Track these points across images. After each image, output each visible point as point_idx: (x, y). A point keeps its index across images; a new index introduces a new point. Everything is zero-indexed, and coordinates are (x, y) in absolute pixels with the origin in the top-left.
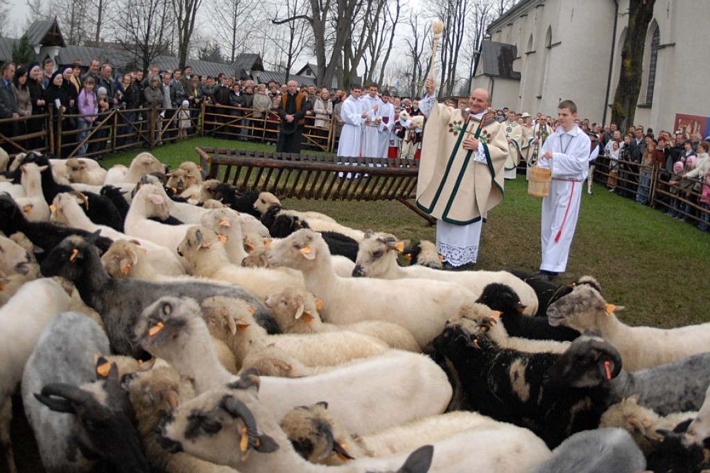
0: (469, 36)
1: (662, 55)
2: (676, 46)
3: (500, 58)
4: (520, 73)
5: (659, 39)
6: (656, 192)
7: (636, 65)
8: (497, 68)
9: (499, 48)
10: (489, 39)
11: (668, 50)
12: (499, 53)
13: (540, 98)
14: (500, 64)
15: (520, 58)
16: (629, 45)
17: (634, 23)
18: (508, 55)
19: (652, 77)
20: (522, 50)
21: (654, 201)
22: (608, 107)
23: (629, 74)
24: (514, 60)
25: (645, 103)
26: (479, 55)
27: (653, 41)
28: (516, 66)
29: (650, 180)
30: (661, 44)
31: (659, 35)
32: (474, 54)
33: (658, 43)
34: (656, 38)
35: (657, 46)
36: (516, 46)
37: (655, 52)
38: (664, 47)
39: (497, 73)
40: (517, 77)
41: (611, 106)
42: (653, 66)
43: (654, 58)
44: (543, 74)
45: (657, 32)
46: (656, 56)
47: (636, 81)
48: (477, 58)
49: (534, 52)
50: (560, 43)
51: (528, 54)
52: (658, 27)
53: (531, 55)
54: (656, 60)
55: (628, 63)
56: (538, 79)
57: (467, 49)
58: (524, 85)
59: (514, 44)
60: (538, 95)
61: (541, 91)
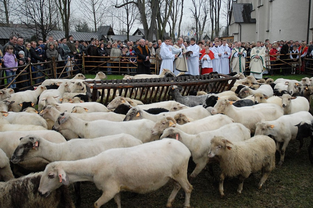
0: (224, 2)
3: (243, 12)
4: (255, 19)
8: (242, 18)
9: (243, 6)
10: (236, 2)
12: (242, 9)
13: (268, 31)
14: (243, 16)
15: (254, 10)
18: (247, 9)
20: (255, 6)
22: (310, 30)
24: (251, 12)
26: (231, 12)
28: (253, 16)
32: (228, 12)
36: (251, 4)
39: (242, 21)
40: (254, 22)
41: (311, 29)
44: (269, 18)
48: (230, 14)
49: (263, 5)
51: (259, 7)
53: (261, 7)
56: (266, 21)
57: (224, 10)
58: (258, 25)
59: (251, 3)
60: (267, 30)
61: (268, 27)
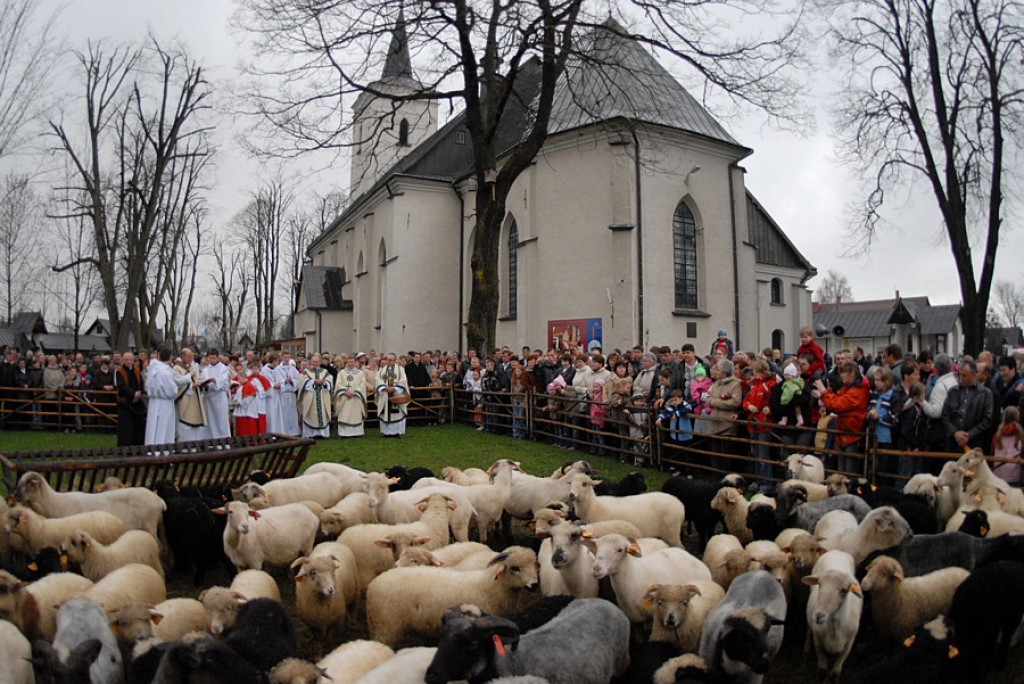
0: (286, 262)
1: (523, 255)
2: (539, 241)
3: (325, 286)
4: (351, 302)
5: (517, 236)
6: (534, 422)
7: (491, 276)
8: (324, 298)
9: (324, 273)
10: (309, 264)
11: (529, 246)
12: (324, 280)
13: (378, 328)
14: (326, 294)
15: (349, 282)
16: (479, 253)
17: (483, 225)
18: (335, 280)
19: (513, 283)
20: (351, 273)
21: (534, 433)
22: (463, 327)
23: (483, 287)
24: (342, 285)
25: (508, 314)
26: (299, 285)
27: (510, 238)
28: (345, 294)
29: (525, 410)
30: (520, 241)
31: (516, 231)
32: (294, 284)
33: (516, 241)
34: (513, 235)
35: (515, 244)
36: (343, 270)
37: (514, 251)
38: (524, 244)
39: (323, 305)
40: (348, 307)
41: (466, 325)
42: (513, 269)
43: (513, 260)
44: (379, 299)
45: (513, 228)
46: (515, 256)
47: (493, 294)
48: (297, 289)
49: (366, 273)
50: (397, 257)
51: (359, 276)
52: (514, 221)
53: (363, 277)
54: (515, 262)
55: (480, 274)
56: (374, 306)
57: (285, 278)
58: (358, 315)
59: (341, 266)
60: (376, 325)
61: (379, 320)
